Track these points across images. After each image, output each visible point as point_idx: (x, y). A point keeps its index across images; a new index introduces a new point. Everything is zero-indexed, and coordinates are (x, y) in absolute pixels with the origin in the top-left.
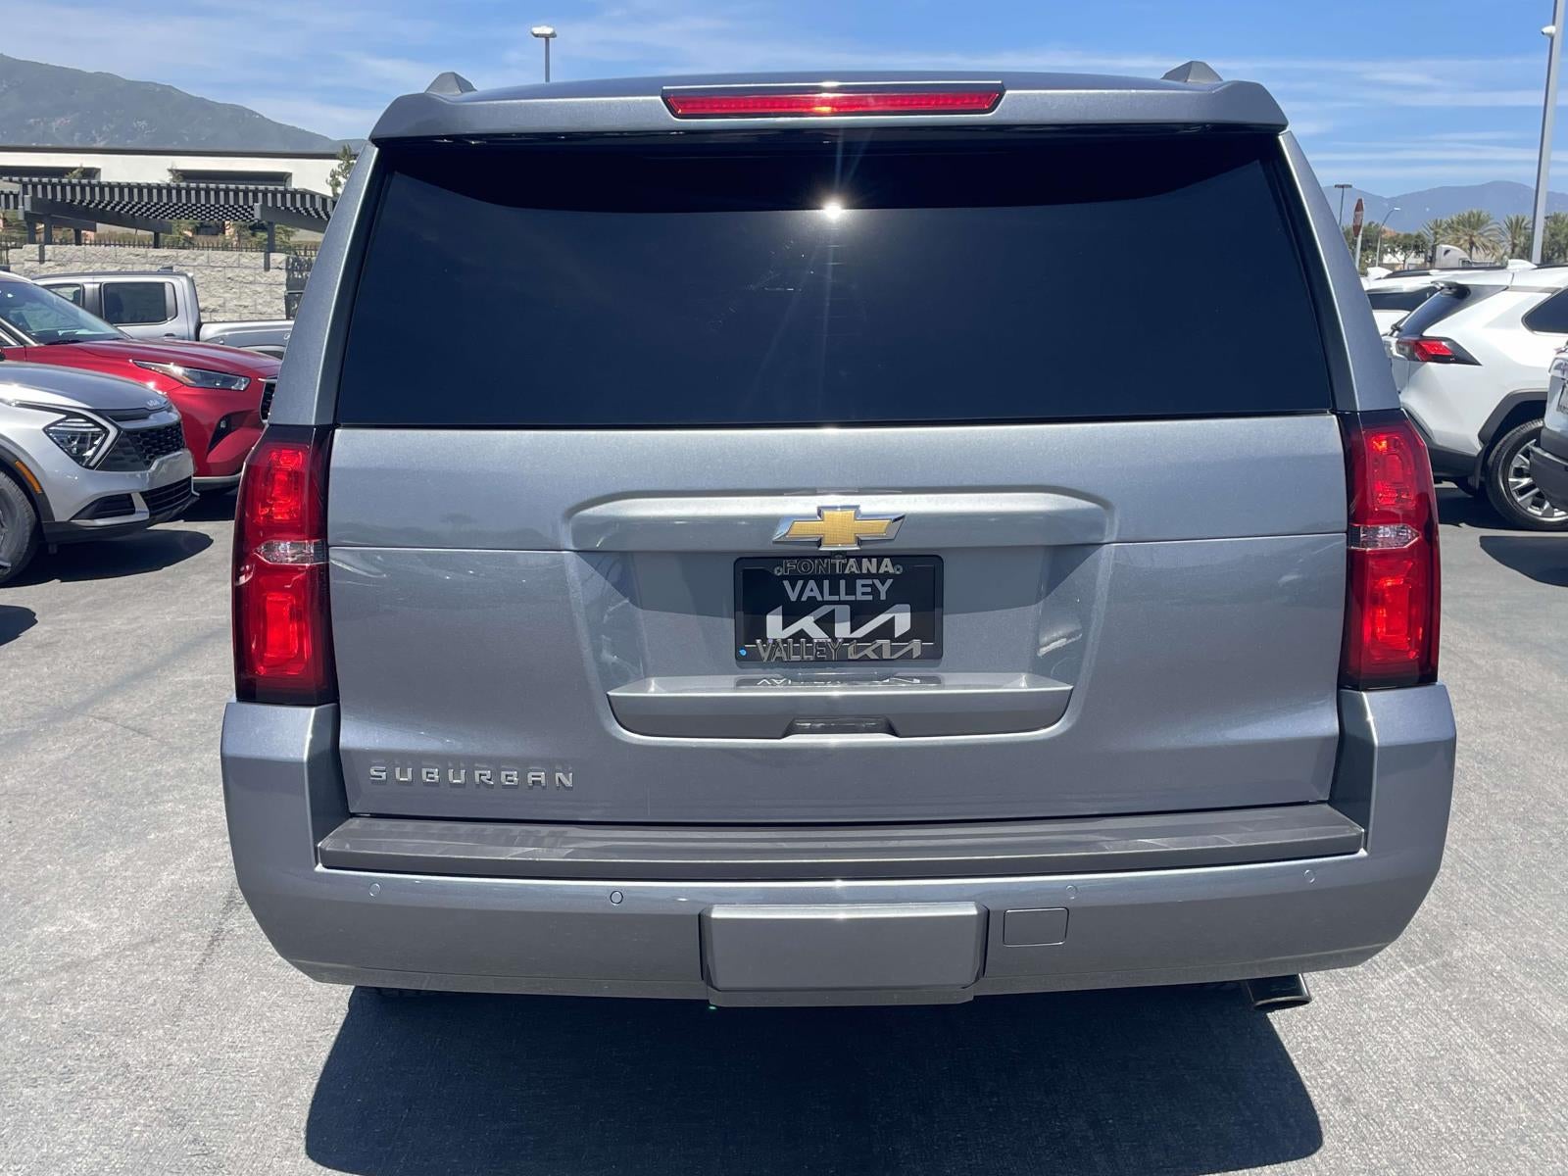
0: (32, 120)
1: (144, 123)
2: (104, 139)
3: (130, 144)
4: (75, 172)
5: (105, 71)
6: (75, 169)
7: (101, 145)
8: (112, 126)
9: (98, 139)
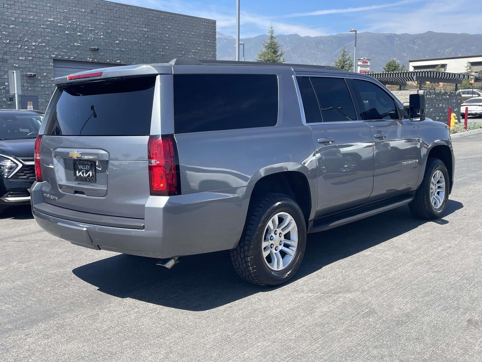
0: (439, 51)
1: (475, 47)
2: (461, 54)
3: (469, 55)
4: (439, 66)
5: (464, 33)
6: (439, 65)
7: (460, 56)
8: (464, 50)
9: (459, 54)
